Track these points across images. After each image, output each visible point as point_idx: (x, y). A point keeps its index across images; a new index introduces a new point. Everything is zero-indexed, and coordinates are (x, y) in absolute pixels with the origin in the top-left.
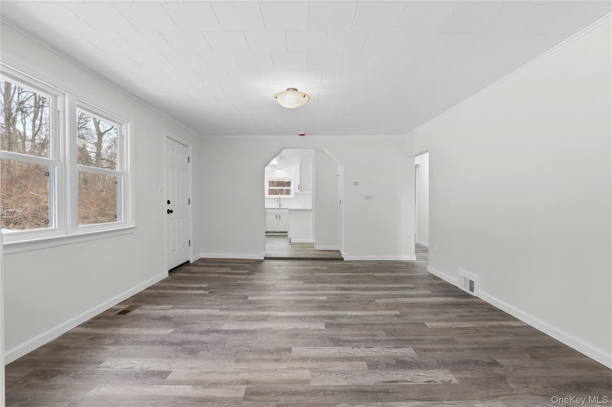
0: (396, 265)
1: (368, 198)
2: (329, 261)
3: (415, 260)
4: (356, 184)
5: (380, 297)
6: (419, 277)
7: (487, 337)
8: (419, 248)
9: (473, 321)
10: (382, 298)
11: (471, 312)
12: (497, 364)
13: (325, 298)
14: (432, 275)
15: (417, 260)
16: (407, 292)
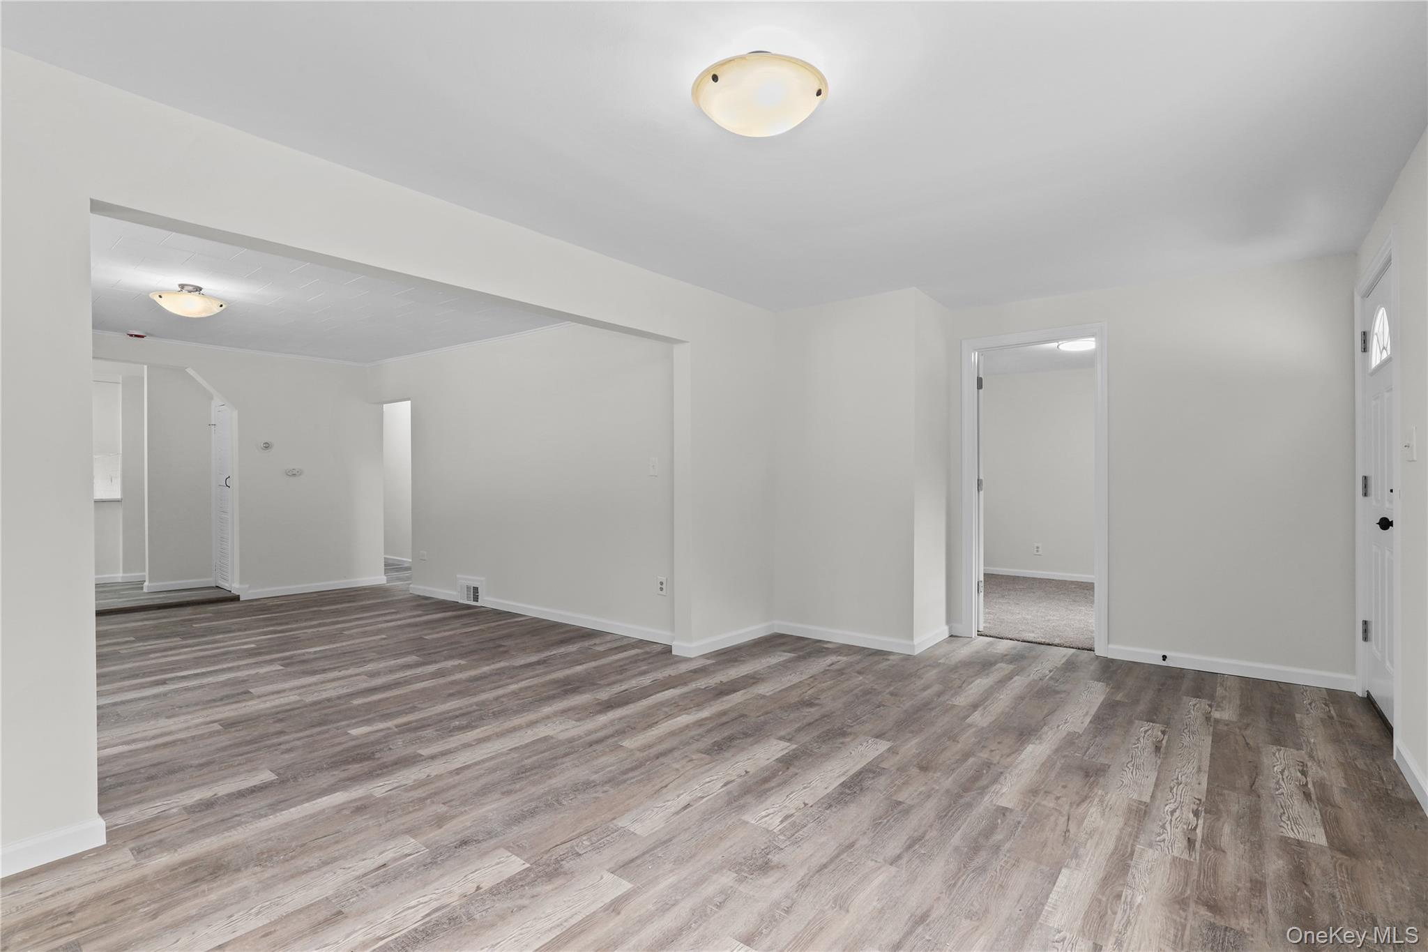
0: (352, 594)
1: (293, 474)
2: (207, 606)
3: (385, 582)
4: (267, 446)
5: (348, 629)
6: (400, 601)
7: (492, 633)
8: (390, 567)
9: (479, 625)
10: (352, 629)
11: (476, 619)
12: (500, 646)
13: (253, 646)
14: (419, 596)
15: (388, 581)
16: (389, 618)
